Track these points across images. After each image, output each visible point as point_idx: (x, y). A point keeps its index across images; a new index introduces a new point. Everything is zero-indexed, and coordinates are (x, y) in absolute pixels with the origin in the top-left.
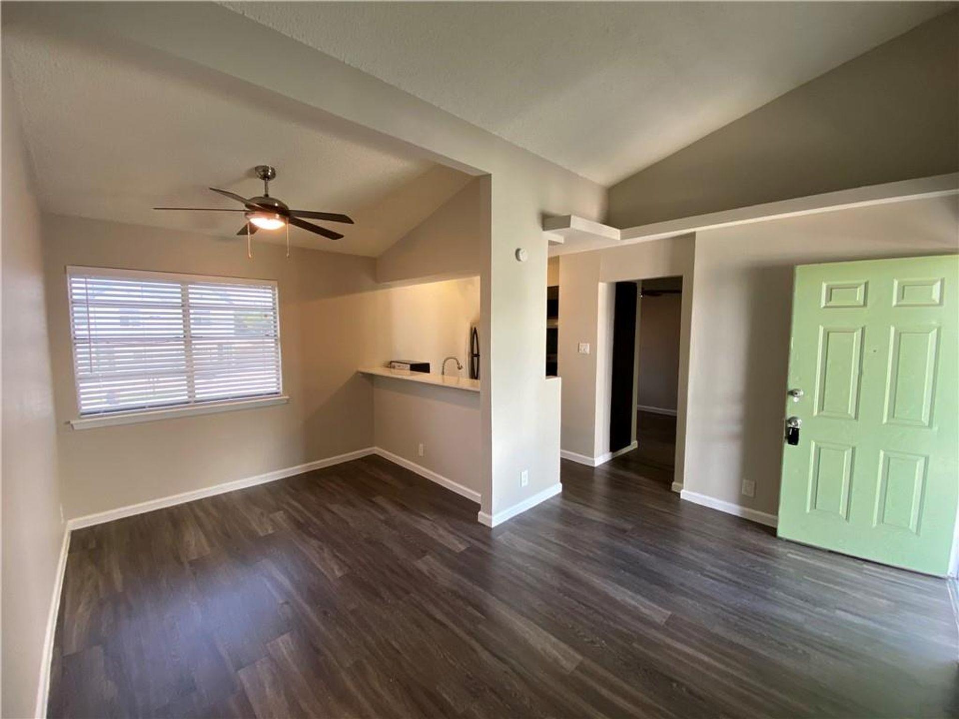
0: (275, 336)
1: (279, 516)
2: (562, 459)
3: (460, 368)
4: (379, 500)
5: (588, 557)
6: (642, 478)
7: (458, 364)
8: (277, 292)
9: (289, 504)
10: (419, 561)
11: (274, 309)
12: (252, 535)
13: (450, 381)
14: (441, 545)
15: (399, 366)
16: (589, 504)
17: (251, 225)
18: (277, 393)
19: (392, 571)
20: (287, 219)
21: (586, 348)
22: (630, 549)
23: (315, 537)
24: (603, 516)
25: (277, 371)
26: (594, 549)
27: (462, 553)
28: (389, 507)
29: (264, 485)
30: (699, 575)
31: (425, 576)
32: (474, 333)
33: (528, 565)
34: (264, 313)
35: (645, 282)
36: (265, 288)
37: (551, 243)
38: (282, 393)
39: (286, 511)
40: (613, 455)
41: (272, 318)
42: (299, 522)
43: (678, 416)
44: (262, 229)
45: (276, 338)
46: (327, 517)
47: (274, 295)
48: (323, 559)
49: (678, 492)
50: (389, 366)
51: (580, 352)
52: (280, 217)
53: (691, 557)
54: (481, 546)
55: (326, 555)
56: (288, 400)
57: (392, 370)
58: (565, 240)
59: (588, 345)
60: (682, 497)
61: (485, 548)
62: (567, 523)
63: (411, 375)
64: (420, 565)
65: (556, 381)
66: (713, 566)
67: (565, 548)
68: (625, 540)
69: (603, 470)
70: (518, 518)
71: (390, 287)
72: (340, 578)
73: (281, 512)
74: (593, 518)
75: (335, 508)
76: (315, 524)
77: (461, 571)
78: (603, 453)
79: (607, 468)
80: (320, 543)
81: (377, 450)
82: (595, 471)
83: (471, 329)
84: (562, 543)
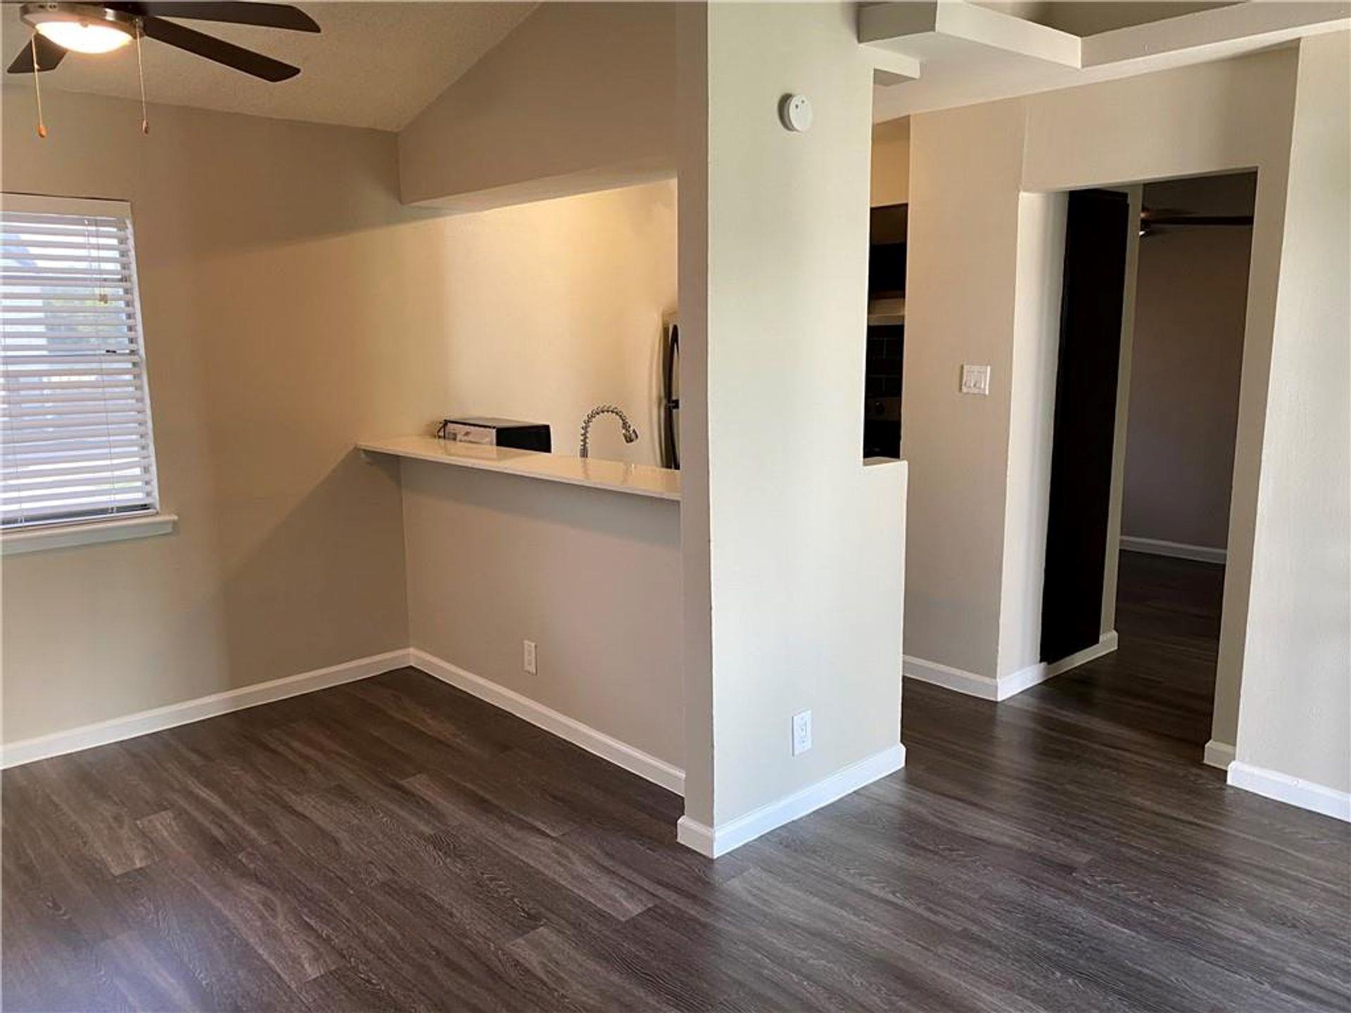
0: (133, 352)
1: (163, 825)
2: (905, 680)
3: (629, 440)
4: (418, 784)
5: (966, 934)
6: (1126, 733)
7: (625, 425)
8: (130, 231)
9: (189, 794)
10: (520, 941)
11: (124, 279)
12: (94, 873)
13: (603, 473)
14: (580, 903)
15: (467, 434)
16: (974, 799)
17: (41, 41)
18: (144, 507)
19: (450, 964)
20: (139, 21)
21: (980, 379)
22: (1082, 916)
23: (257, 879)
24: (1013, 829)
25: (143, 448)
26: (981, 915)
27: (633, 922)
28: (446, 805)
29: (125, 746)
30: (1267, 987)
31: (534, 976)
32: (671, 341)
33: (805, 953)
34: (97, 291)
35: (1152, 189)
36: (96, 224)
37: (883, 79)
38: (158, 507)
39: (180, 814)
40: (1047, 671)
41: (122, 304)
42: (214, 838)
43: (1228, 564)
44: (73, 52)
45: (135, 358)
46: (285, 825)
47: (122, 241)
48: (273, 935)
49: (1224, 768)
50: (441, 434)
51: (965, 390)
52: (118, 17)
53: (1249, 940)
54: (683, 904)
55: (281, 923)
56: (174, 523)
57: (450, 444)
58: (922, 67)
59: (989, 368)
60: (1230, 781)
61: (693, 910)
62: (913, 847)
63: (500, 458)
64: (521, 948)
65: (894, 473)
66: (1304, 962)
67: (905, 910)
68: (1070, 893)
69: (1021, 710)
70: (785, 834)
71: (435, 213)
72: (315, 980)
73: (168, 815)
74: (986, 835)
75: (308, 805)
76: (252, 843)
77: (630, 968)
78: (1022, 666)
79: (1031, 703)
80: (264, 892)
81: (414, 656)
82: (999, 712)
83: (666, 330)
84: (899, 901)
